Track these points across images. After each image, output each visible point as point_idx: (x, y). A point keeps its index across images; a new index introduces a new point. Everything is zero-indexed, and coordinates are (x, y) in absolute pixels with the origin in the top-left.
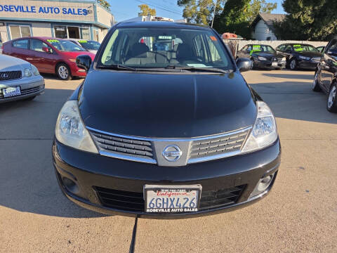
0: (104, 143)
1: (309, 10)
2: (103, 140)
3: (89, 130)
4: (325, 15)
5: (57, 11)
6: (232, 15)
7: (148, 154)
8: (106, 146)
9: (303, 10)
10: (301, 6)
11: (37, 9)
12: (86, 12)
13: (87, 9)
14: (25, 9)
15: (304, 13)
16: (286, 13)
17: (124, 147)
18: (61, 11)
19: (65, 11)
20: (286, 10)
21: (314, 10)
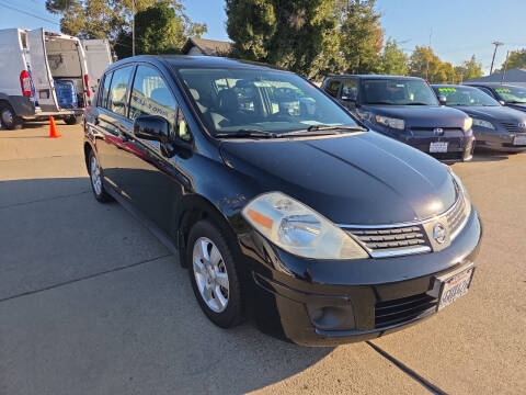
0: (372, 241)
1: (260, 39)
2: (368, 238)
3: (343, 229)
4: (277, 47)
6: (151, 36)
7: (421, 241)
8: (374, 245)
9: (253, 38)
10: (251, 33)
15: (255, 43)
16: (231, 41)
17: (396, 240)
20: (231, 37)
21: (265, 40)
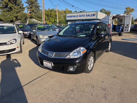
5: (84, 16)
11: (79, 16)
12: (94, 15)
13: (94, 14)
14: (75, 16)
18: (86, 16)
19: (87, 16)
